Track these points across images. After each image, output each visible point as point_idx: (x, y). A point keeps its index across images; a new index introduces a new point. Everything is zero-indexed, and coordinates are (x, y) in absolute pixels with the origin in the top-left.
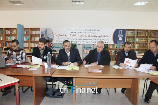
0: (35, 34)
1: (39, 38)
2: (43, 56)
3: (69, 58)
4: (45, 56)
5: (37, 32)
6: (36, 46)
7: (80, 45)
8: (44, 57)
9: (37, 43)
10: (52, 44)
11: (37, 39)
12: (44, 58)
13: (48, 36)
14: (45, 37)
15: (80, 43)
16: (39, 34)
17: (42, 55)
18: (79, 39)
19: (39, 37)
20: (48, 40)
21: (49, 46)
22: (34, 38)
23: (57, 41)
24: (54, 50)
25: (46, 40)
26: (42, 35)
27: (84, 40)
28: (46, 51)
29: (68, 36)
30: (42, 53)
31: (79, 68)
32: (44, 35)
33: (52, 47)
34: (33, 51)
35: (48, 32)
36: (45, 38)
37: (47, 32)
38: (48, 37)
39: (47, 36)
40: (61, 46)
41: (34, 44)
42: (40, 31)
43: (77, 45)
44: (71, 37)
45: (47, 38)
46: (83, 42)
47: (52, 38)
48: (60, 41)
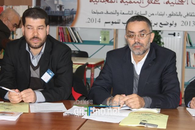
3: (136, 83)
4: (46, 74)
7: (174, 34)
8: (42, 74)
10: (72, 28)
11: (22, 11)
12: (43, 78)
13: (61, 3)
14: (49, 5)
15: (173, 29)
17: (35, 68)
18: (170, 15)
19: (30, 5)
20: (61, 17)
21: (63, 38)
22: (11, 6)
23: (91, 20)
24: (79, 51)
25: (53, 14)
27: (189, 19)
28: (51, 53)
29: (131, 2)
30: (35, 62)
31: (169, 122)
33: (72, 41)
36: (48, 8)
38: (61, 7)
39: (56, 2)
40: (105, 39)
43: (162, 36)
44: (141, 4)
45: (58, 9)
46: (185, 23)
47: (75, 9)
48: (103, 22)
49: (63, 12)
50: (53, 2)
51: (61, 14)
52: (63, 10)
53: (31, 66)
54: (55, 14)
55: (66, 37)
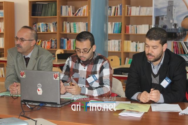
0: (137, 14)
1: (147, 26)
2: (158, 78)
4: (165, 81)
5: (144, 8)
6: (141, 50)
9: (142, 42)
10: (185, 43)
11: (144, 29)
12: (162, 84)
13: (175, 22)
14: (166, 24)
16: (150, 15)
17: (155, 76)
19: (150, 24)
20: (175, 33)
21: (177, 51)
22: (135, 26)
25: (169, 31)
26: (157, 19)
28: (169, 64)
32: (162, 19)
33: (185, 53)
34: (132, 64)
35: (175, 10)
36: (165, 27)
37: (174, 8)
38: (175, 25)
39: (171, 21)
41: (134, 43)
42: (152, 6)
45: (173, 27)
49: (177, 30)
50: (170, 21)
51: (176, 31)
52: (178, 28)
53: (152, 74)
54: (170, 31)
55: (179, 50)
